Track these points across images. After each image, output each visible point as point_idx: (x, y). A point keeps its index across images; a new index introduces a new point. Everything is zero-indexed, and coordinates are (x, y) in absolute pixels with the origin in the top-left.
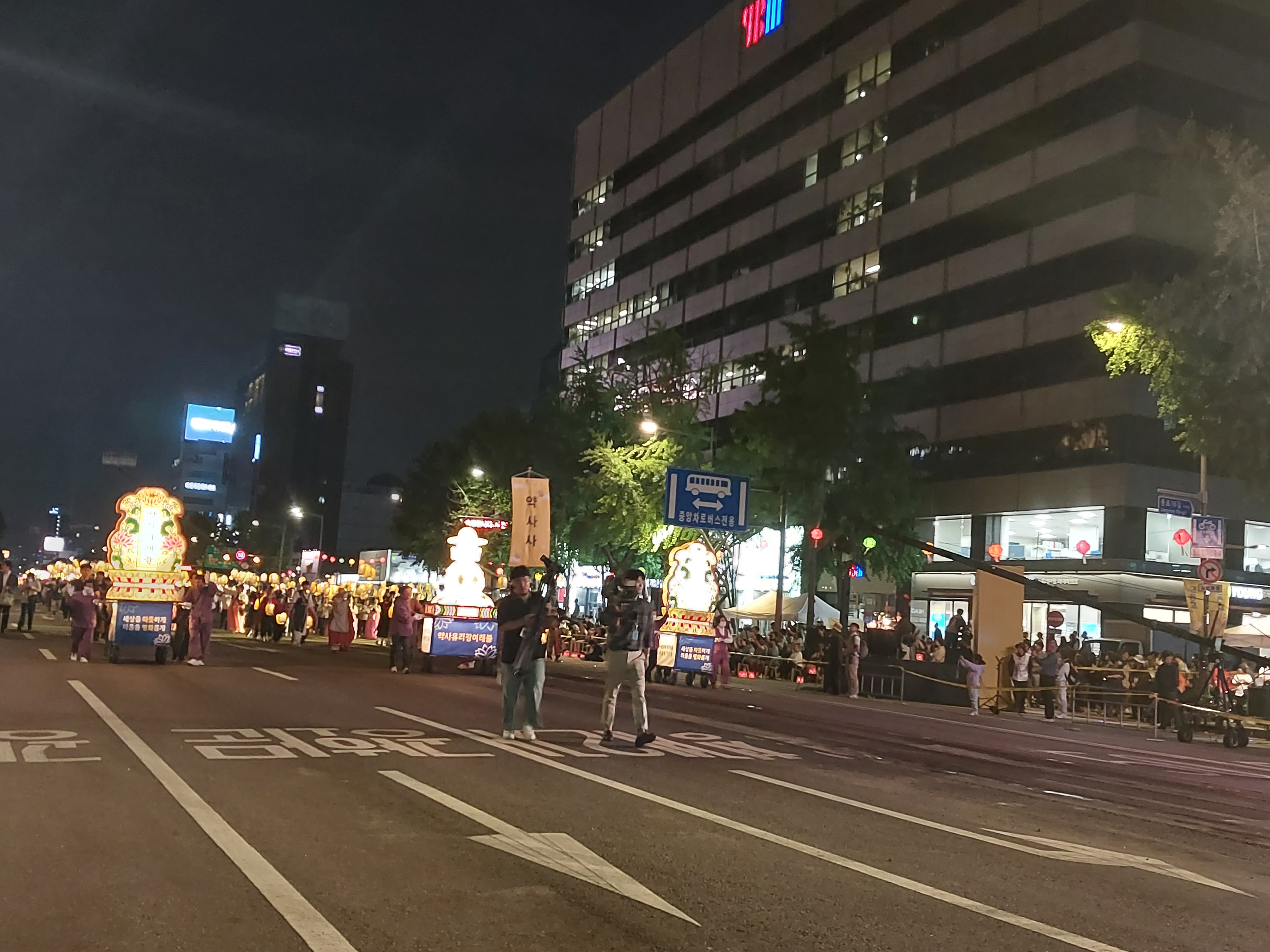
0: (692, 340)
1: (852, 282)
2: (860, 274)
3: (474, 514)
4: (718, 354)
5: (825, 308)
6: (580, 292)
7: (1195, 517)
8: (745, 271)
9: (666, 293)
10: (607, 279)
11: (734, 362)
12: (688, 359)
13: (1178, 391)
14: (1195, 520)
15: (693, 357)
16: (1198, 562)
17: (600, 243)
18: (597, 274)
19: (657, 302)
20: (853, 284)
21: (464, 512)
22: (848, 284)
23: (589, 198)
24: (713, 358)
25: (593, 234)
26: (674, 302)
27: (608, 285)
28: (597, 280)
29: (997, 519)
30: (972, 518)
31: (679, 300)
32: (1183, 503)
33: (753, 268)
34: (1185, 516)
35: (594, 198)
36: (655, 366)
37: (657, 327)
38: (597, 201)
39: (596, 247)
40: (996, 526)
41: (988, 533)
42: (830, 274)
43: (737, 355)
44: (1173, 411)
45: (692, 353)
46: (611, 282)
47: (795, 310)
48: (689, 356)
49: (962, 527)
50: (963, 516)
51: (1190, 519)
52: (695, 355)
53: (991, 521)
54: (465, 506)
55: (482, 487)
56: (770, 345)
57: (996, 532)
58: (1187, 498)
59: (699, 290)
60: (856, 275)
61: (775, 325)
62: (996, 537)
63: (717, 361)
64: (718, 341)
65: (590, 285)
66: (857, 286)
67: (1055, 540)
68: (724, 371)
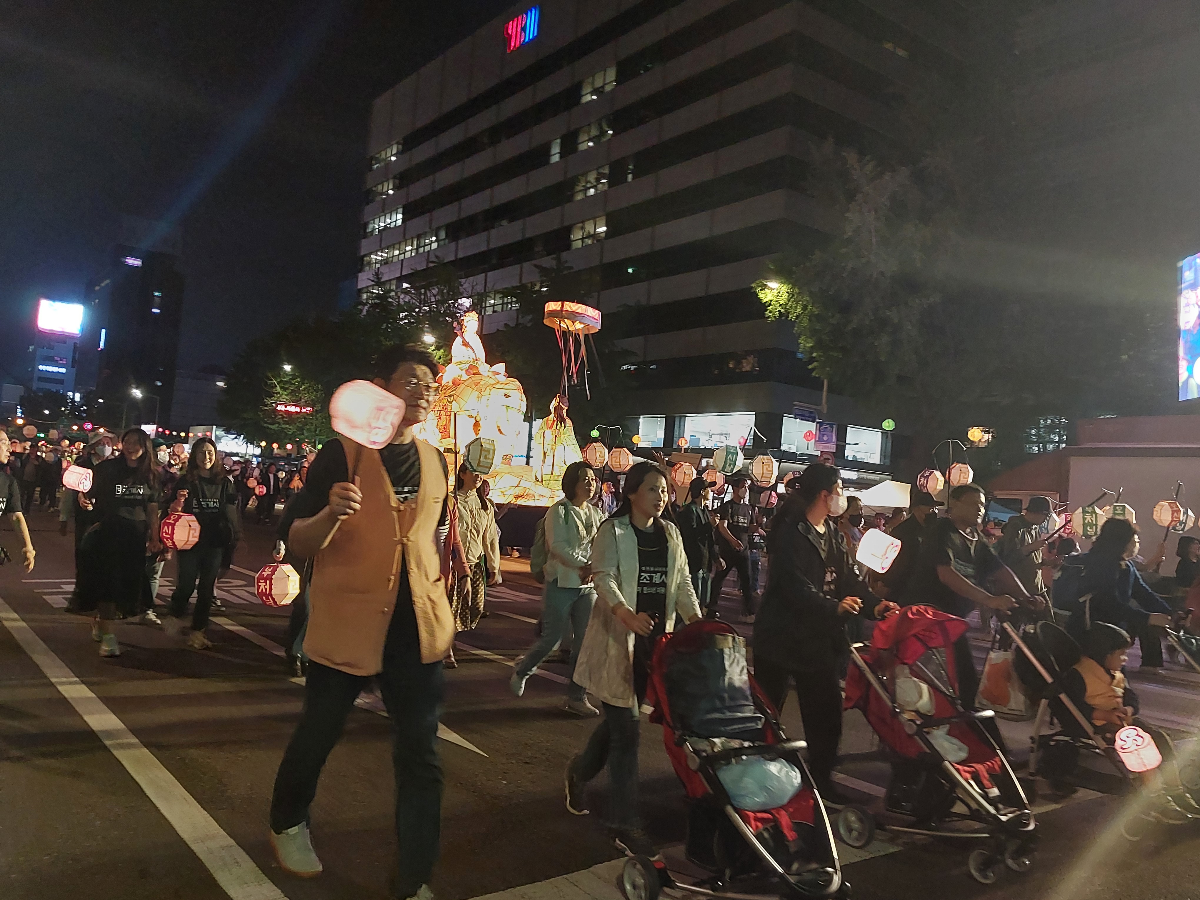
0: (462, 273)
1: (586, 238)
2: (592, 232)
3: (285, 400)
4: (484, 285)
5: (565, 255)
6: (374, 229)
7: (818, 423)
8: (504, 223)
9: (443, 235)
10: (397, 220)
11: (496, 292)
12: (460, 287)
13: (813, 333)
14: (818, 425)
15: (464, 287)
16: (818, 453)
17: (391, 192)
18: (388, 216)
19: (436, 241)
20: (587, 240)
21: (276, 399)
22: (583, 239)
23: (383, 156)
24: (480, 289)
25: (386, 185)
26: (449, 242)
27: (397, 225)
28: (388, 221)
29: (683, 419)
30: (666, 417)
31: (453, 241)
32: (811, 412)
33: (511, 221)
34: (811, 422)
35: (387, 156)
36: (435, 292)
37: (436, 260)
38: (389, 159)
39: (388, 195)
40: (682, 423)
41: (676, 428)
42: (568, 230)
43: (498, 287)
44: (809, 347)
45: (464, 283)
46: (399, 223)
47: (542, 256)
48: (462, 285)
49: (659, 423)
50: (659, 416)
51: (815, 423)
52: (466, 284)
53: (679, 420)
54: (277, 394)
55: (293, 379)
56: (524, 282)
57: (682, 427)
58: (813, 409)
59: (469, 235)
60: (589, 233)
61: (526, 265)
62: (681, 431)
63: (483, 291)
64: (484, 275)
65: (382, 224)
66: (589, 242)
67: (722, 434)
68: (488, 298)
